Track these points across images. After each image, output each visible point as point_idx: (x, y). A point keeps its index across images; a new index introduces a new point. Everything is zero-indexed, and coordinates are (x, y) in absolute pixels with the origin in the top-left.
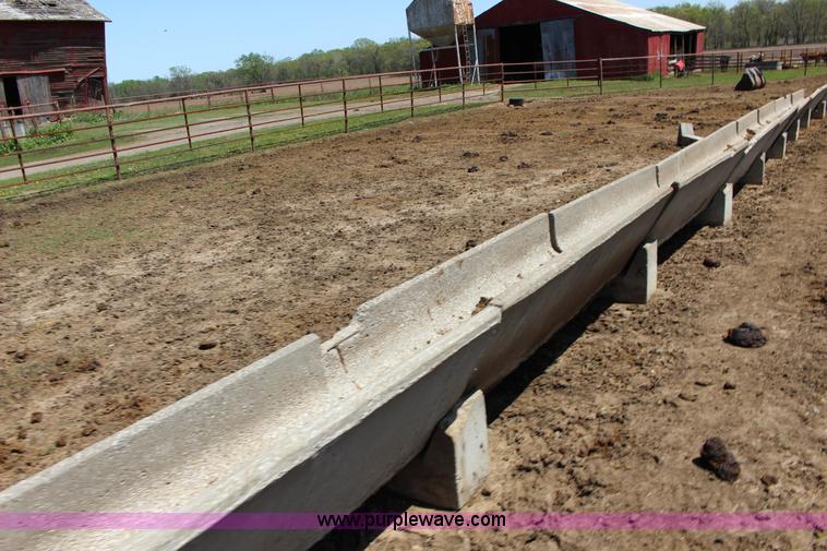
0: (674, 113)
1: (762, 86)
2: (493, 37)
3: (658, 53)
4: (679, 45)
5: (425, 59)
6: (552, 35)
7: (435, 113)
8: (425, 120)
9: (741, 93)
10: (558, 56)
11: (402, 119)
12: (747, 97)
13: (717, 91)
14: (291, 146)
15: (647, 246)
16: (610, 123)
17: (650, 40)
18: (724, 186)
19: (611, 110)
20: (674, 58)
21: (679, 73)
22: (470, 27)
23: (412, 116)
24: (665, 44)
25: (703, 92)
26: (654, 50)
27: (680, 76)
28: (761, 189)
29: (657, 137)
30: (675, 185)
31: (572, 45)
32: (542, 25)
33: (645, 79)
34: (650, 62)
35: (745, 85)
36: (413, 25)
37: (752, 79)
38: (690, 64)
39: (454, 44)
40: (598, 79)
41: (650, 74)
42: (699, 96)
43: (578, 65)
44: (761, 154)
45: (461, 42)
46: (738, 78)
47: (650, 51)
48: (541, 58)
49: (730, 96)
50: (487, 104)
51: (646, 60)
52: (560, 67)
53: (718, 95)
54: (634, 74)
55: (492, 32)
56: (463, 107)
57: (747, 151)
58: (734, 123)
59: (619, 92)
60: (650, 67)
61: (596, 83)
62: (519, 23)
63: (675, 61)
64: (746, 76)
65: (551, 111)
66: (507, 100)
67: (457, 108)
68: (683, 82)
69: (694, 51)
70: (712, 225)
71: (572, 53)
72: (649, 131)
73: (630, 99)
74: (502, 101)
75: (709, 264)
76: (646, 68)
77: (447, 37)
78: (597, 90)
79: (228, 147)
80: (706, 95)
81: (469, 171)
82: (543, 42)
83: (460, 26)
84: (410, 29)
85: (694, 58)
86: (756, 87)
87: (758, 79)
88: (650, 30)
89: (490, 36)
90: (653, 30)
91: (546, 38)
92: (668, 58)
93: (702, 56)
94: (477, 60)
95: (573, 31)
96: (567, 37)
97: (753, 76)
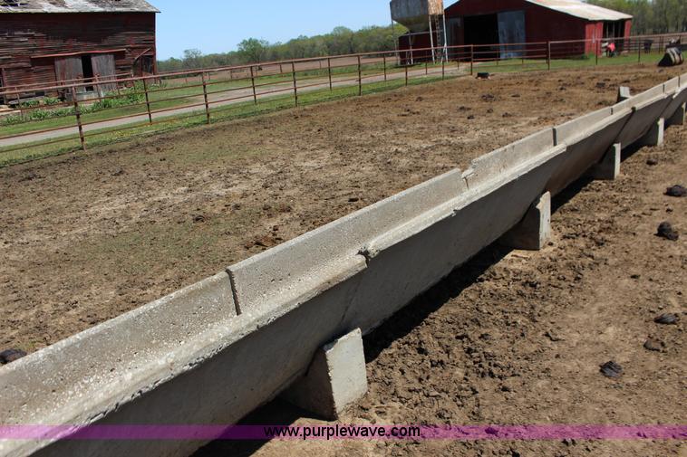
0: (610, 83)
1: (681, 62)
2: (459, 25)
3: (593, 38)
4: (610, 31)
5: (403, 42)
6: (509, 22)
7: (422, 83)
8: (416, 87)
9: (662, 68)
10: (511, 39)
11: (399, 86)
12: (668, 71)
13: (643, 67)
14: (323, 104)
15: (615, 145)
16: (562, 89)
17: (587, 27)
18: (658, 120)
19: (560, 81)
20: (606, 42)
21: (611, 55)
22: (440, 17)
23: (406, 84)
24: (599, 31)
25: (631, 68)
26: (591, 34)
28: (682, 128)
29: (600, 98)
30: (633, 109)
31: (523, 31)
32: (499, 15)
33: (582, 58)
34: (587, 45)
35: (666, 62)
36: (395, 15)
37: (672, 57)
38: (620, 46)
39: (428, 30)
40: (546, 58)
41: (586, 53)
42: (629, 71)
43: (528, 47)
44: (682, 104)
45: (434, 28)
46: (660, 57)
47: (587, 35)
48: (497, 41)
49: (655, 71)
50: (459, 76)
51: (584, 43)
52: (513, 48)
53: (644, 70)
54: (572, 54)
55: (458, 21)
56: (443, 78)
57: (674, 97)
58: (661, 85)
59: (563, 68)
60: (587, 49)
61: (545, 61)
62: (480, 14)
63: (607, 44)
64: (667, 56)
65: (512, 81)
66: (475, 74)
67: (438, 79)
68: (614, 60)
69: (622, 35)
70: (649, 146)
71: (523, 37)
72: (593, 94)
73: (573, 73)
74: (472, 74)
75: (650, 163)
76: (583, 49)
77: (423, 25)
78: (546, 66)
79: (277, 104)
80: (635, 70)
81: (469, 118)
82: (499, 29)
83: (433, 16)
84: (393, 18)
85: (622, 41)
86: (675, 64)
87: (677, 57)
88: (587, 20)
89: (456, 26)
90: (590, 19)
91: (502, 26)
92: (601, 41)
93: (629, 40)
94: (446, 44)
95: (524, 20)
96: (519, 25)
97: (673, 55)
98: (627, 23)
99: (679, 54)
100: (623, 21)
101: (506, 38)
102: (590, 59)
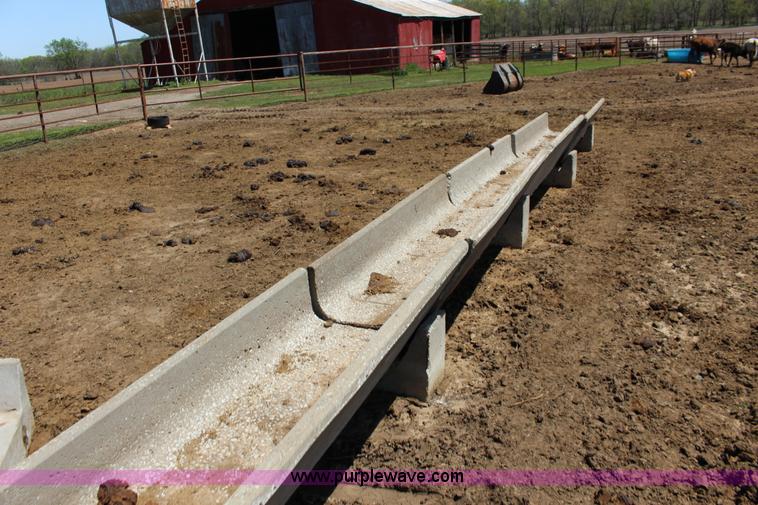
1: (519, 87)
2: (222, 24)
3: (416, 44)
4: (447, 32)
6: (291, 21)
9: (486, 99)
10: (297, 46)
12: (498, 105)
17: (400, 26)
20: (440, 48)
22: (188, 13)
24: (425, 31)
26: (409, 37)
27: (441, 70)
31: (312, 33)
32: (277, 9)
33: (395, 74)
34: (402, 54)
35: (495, 86)
36: (113, 9)
37: (504, 78)
38: (462, 55)
39: (165, 34)
41: (403, 67)
45: (172, 31)
47: (402, 39)
48: (278, 51)
50: (111, 126)
51: (396, 52)
54: (385, 69)
55: (220, 18)
60: (402, 61)
64: (495, 75)
69: (468, 38)
71: (312, 42)
74: (144, 119)
76: (397, 61)
77: (159, 24)
82: (279, 31)
83: (171, 12)
84: (112, 15)
85: (468, 47)
86: (510, 89)
87: (512, 78)
88: (400, 15)
89: (218, 23)
90: (404, 15)
91: (282, 25)
92: (430, 48)
93: (480, 45)
94: (203, 53)
95: (312, 16)
96: (305, 23)
97: (506, 74)
98: (474, 22)
99: (515, 73)
100: (467, 20)
101: (288, 43)
102: (410, 74)
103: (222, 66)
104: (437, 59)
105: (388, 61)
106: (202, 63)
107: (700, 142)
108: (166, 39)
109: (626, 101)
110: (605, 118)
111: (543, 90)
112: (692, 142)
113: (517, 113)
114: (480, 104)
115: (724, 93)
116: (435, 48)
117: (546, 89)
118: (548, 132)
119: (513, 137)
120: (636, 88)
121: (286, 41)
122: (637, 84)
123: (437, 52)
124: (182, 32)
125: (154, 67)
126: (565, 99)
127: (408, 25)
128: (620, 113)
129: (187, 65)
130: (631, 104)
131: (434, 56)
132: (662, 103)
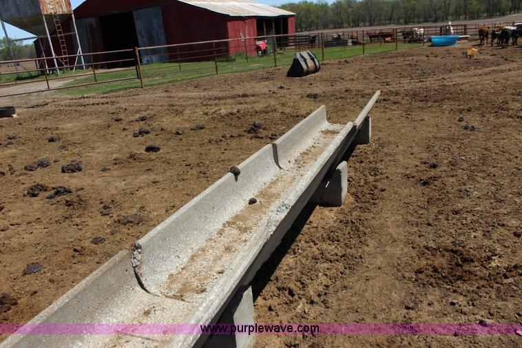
2: (95, 26)
4: (269, 28)
6: (147, 20)
10: (151, 42)
17: (229, 23)
20: (262, 39)
24: (250, 27)
26: (237, 32)
27: (262, 56)
31: (162, 31)
32: (135, 13)
33: (227, 61)
34: (231, 45)
39: (46, 34)
41: (232, 55)
47: (231, 33)
48: (137, 45)
51: (227, 43)
52: (154, 52)
54: (218, 57)
55: (92, 20)
60: (231, 50)
62: (115, 12)
64: (296, 61)
69: (286, 31)
71: (163, 38)
76: (227, 51)
82: (137, 30)
83: (50, 17)
84: (3, 20)
87: (310, 63)
88: (228, 16)
89: (91, 25)
90: (231, 15)
91: (139, 25)
92: (255, 39)
93: (295, 36)
94: (80, 48)
95: (161, 17)
96: (157, 22)
97: (305, 61)
98: (290, 20)
99: (313, 59)
100: (284, 18)
101: (145, 39)
102: (238, 60)
103: (96, 58)
104: (258, 48)
105: (220, 51)
106: (79, 57)
107: (473, 129)
108: (47, 38)
109: (402, 81)
110: (384, 100)
111: (336, 72)
112: (466, 128)
113: (308, 96)
114: (281, 88)
115: (480, 72)
116: (259, 40)
117: (339, 72)
118: (326, 125)
119: (275, 146)
120: (410, 68)
121: (143, 37)
122: (410, 65)
123: (260, 43)
124: (60, 33)
125: (44, 60)
126: (352, 80)
127: (236, 22)
128: (397, 94)
129: (66, 58)
130: (406, 85)
131: (257, 46)
132: (432, 83)
